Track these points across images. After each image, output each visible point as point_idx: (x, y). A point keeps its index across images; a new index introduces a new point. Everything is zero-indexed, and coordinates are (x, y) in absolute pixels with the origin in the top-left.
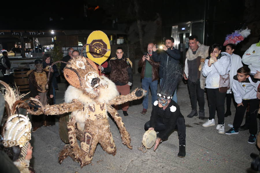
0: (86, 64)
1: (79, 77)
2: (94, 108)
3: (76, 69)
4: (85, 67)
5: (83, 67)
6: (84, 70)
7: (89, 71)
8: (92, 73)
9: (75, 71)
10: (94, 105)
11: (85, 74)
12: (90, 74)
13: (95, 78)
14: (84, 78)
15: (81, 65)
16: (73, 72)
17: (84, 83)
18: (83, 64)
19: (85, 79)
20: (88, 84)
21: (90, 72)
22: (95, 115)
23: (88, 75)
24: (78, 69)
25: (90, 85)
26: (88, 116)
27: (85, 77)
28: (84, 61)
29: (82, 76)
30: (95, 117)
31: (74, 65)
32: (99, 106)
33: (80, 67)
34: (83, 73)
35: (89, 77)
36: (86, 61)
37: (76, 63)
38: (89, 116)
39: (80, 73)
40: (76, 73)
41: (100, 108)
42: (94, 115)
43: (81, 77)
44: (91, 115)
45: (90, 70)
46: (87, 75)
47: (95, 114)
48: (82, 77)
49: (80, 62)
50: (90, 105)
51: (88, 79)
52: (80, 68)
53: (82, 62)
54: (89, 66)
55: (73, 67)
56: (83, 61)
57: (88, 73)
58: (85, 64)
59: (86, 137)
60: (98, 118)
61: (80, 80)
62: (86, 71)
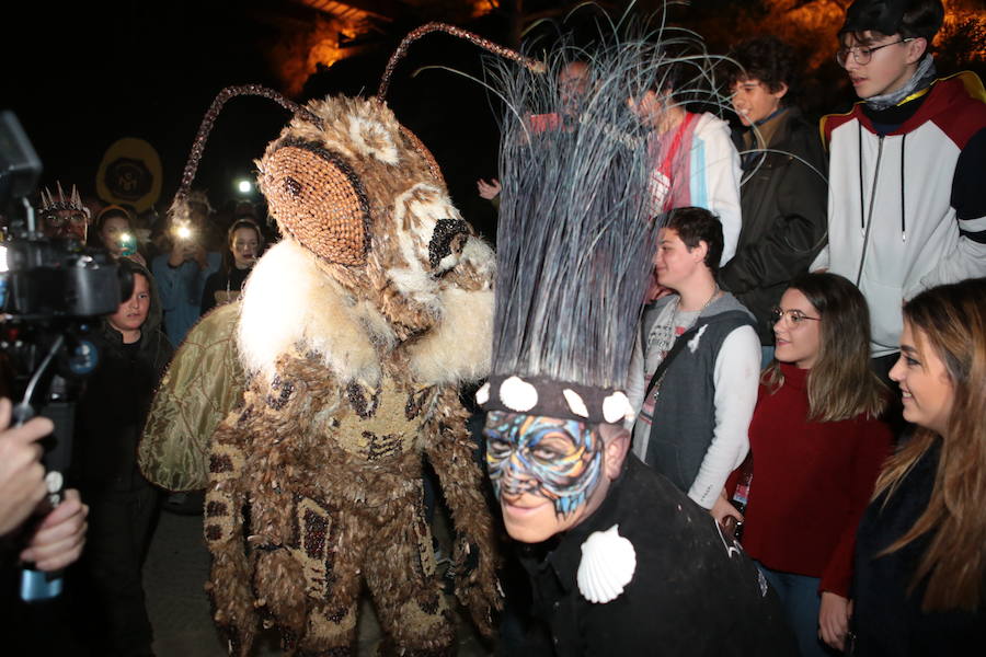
1: (365, 200)
2: (374, 398)
3: (348, 153)
5: (388, 155)
6: (390, 167)
7: (418, 181)
9: (343, 164)
10: (378, 386)
11: (403, 188)
13: (446, 217)
15: (374, 141)
16: (329, 168)
17: (386, 236)
18: (387, 136)
19: (398, 215)
20: (413, 244)
21: (421, 185)
22: (366, 434)
23: (416, 196)
24: (360, 158)
25: (425, 252)
26: (330, 423)
27: (400, 205)
28: (387, 124)
29: (381, 195)
30: (364, 442)
31: (339, 132)
32: (406, 397)
33: (370, 150)
34: (384, 180)
35: (417, 208)
36: (396, 126)
38: (336, 424)
39: (368, 181)
40: (350, 178)
41: (402, 410)
42: (359, 432)
43: (376, 205)
44: (346, 423)
45: (419, 175)
46: (407, 195)
47: (363, 429)
48: (378, 202)
49: (368, 125)
50: (363, 382)
52: (371, 155)
53: (380, 128)
54: (412, 155)
55: (332, 142)
56: (383, 122)
57: (417, 186)
58: (393, 141)
59: (302, 522)
60: (376, 450)
61: (366, 216)
62: (398, 176)
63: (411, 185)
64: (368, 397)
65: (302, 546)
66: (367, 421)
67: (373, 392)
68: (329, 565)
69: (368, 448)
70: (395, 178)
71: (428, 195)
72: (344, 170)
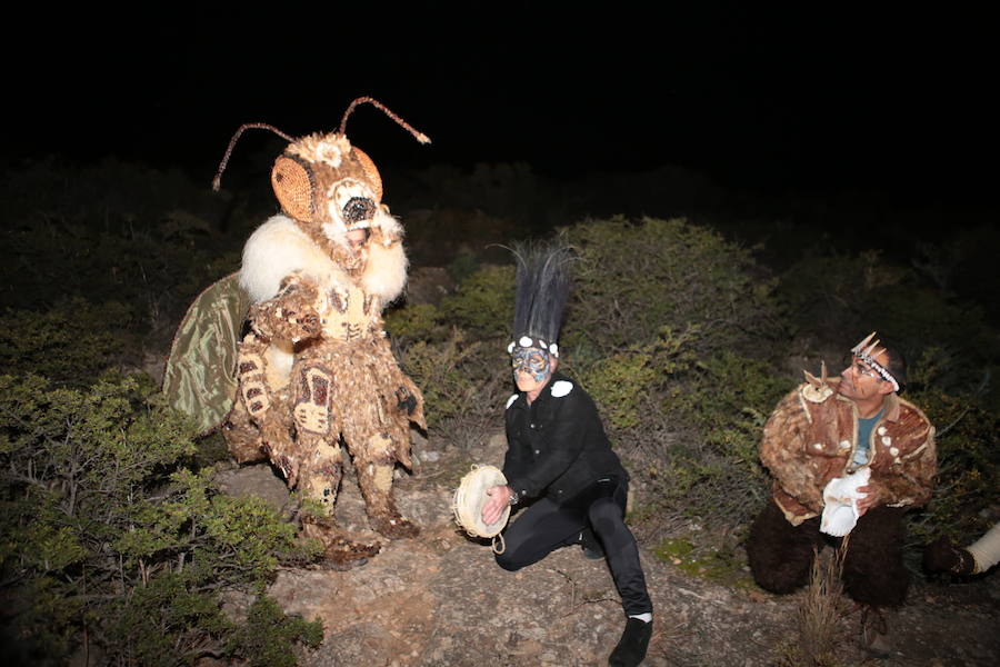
0: (349, 158)
1: (314, 184)
3: (312, 161)
4: (341, 165)
5: (335, 163)
6: (334, 169)
7: (349, 176)
8: (357, 184)
9: (308, 167)
10: (347, 292)
11: (339, 179)
12: (347, 184)
13: (359, 196)
14: (327, 189)
15: (330, 155)
16: (299, 168)
17: (322, 205)
18: (339, 153)
19: (330, 194)
20: (335, 209)
21: (349, 179)
23: (344, 184)
24: (316, 163)
25: (341, 214)
27: (333, 187)
28: (343, 148)
29: (324, 182)
31: (309, 150)
33: (325, 159)
34: (328, 175)
35: (342, 190)
36: (349, 150)
37: (315, 147)
38: (325, 322)
39: (318, 175)
40: (308, 173)
41: (361, 307)
42: (340, 322)
43: (318, 186)
44: (331, 319)
45: (353, 174)
46: (339, 183)
47: (343, 321)
48: (321, 186)
49: (329, 147)
50: (339, 290)
51: (339, 196)
52: (324, 162)
53: (335, 149)
54: (353, 164)
55: (304, 154)
56: (339, 146)
57: (345, 179)
58: (343, 157)
60: (351, 333)
61: (313, 193)
62: (339, 174)
63: (343, 178)
64: (343, 300)
66: (344, 316)
67: (346, 295)
68: (330, 410)
69: (346, 334)
70: (336, 175)
71: (351, 184)
72: (306, 169)
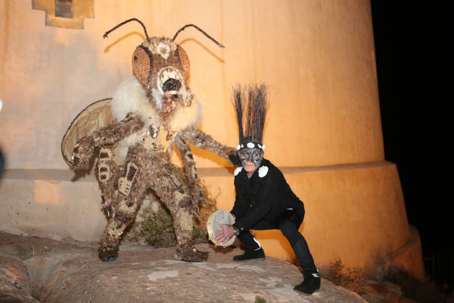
0: (174, 54)
1: (152, 67)
2: (157, 132)
3: (154, 53)
4: (169, 57)
5: (166, 56)
6: (164, 60)
8: (175, 70)
10: (158, 128)
12: (169, 70)
14: (158, 71)
15: (164, 51)
17: (153, 79)
18: (168, 51)
19: (159, 74)
21: (171, 67)
22: (153, 144)
23: (167, 70)
24: (156, 55)
26: (142, 139)
27: (161, 70)
28: (172, 47)
29: (157, 66)
30: (152, 146)
31: (154, 46)
32: (167, 133)
33: (161, 53)
34: (160, 63)
35: (165, 73)
36: (175, 49)
37: (158, 45)
38: (144, 140)
39: (155, 62)
40: (150, 60)
41: (165, 137)
42: (151, 143)
43: (154, 69)
44: (147, 140)
45: (174, 64)
47: (153, 142)
49: (164, 46)
50: (153, 126)
51: (163, 76)
52: (160, 55)
53: (168, 48)
54: (176, 58)
55: (150, 49)
56: (170, 46)
57: (168, 67)
58: (171, 53)
59: (128, 169)
60: (156, 149)
61: (150, 71)
62: (166, 63)
63: (168, 66)
64: (155, 131)
65: (126, 176)
66: (154, 140)
67: (157, 130)
68: (134, 184)
69: (153, 148)
70: (164, 63)
71: (171, 70)
72: (150, 57)
